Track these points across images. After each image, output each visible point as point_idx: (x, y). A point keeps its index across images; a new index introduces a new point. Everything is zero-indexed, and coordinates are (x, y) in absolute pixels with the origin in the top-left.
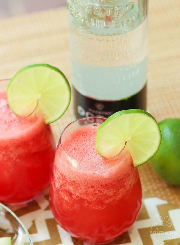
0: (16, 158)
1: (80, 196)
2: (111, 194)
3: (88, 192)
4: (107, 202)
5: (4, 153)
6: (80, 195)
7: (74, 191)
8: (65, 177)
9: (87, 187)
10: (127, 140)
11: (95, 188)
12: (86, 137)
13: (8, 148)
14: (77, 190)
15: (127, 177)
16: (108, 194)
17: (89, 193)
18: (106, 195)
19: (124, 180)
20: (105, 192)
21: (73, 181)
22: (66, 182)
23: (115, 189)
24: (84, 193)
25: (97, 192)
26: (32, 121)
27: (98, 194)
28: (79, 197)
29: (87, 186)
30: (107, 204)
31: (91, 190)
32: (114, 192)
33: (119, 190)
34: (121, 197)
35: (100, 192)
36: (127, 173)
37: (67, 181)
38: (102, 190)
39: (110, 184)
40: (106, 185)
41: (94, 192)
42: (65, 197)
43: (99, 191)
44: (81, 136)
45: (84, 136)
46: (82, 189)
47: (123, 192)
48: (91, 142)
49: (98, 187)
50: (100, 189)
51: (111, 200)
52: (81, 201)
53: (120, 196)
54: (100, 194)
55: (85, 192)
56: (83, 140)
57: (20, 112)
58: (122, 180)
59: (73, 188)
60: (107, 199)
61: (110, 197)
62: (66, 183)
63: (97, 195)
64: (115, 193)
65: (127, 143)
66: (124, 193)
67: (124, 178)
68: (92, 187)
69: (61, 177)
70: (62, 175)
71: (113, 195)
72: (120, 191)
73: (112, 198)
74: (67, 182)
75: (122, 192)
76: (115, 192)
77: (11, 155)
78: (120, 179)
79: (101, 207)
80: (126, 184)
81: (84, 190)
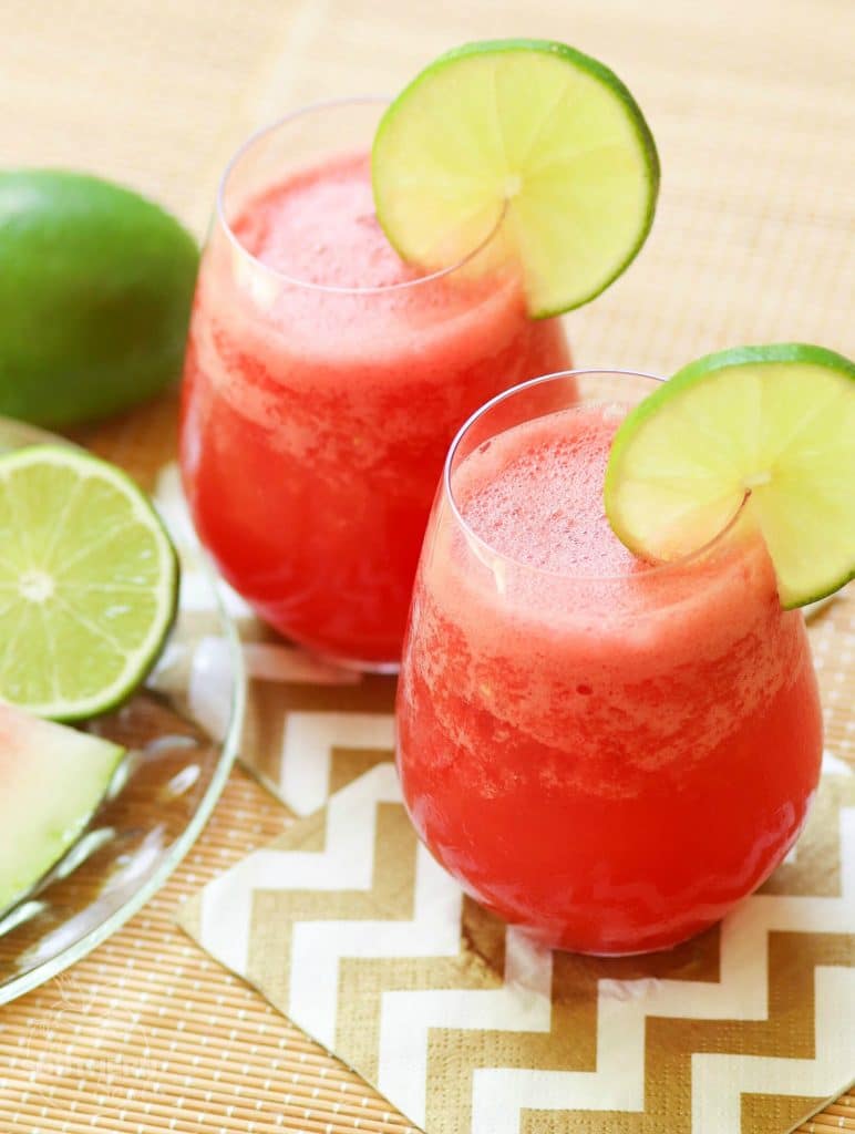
0: (380, 462)
1: (527, 730)
2: (670, 727)
3: (563, 716)
4: (649, 763)
6: (528, 725)
7: (497, 704)
8: (462, 639)
9: (557, 690)
10: (751, 483)
11: (595, 694)
12: (572, 462)
14: (515, 699)
15: (749, 653)
16: (656, 725)
17: (569, 718)
18: (644, 729)
19: (734, 666)
20: (641, 714)
21: (497, 660)
22: (463, 659)
23: (690, 706)
24: (546, 717)
25: (604, 713)
27: (608, 722)
28: (523, 735)
29: (559, 685)
30: (647, 775)
31: (578, 703)
32: (686, 721)
33: (707, 709)
34: (713, 745)
35: (617, 715)
36: (749, 635)
37: (469, 655)
38: (627, 706)
39: (668, 679)
40: (648, 682)
41: (589, 713)
42: (457, 735)
43: (612, 709)
44: (549, 454)
45: (563, 459)
46: (538, 699)
47: (727, 722)
48: (592, 484)
49: (611, 693)
50: (616, 701)
51: (668, 755)
52: (529, 754)
53: (710, 740)
54: (616, 725)
55: (549, 713)
56: (556, 475)
58: (721, 666)
59: (497, 694)
60: (651, 752)
61: (666, 742)
62: (465, 668)
63: (607, 728)
64: (687, 725)
65: (750, 498)
66: (732, 725)
67: (731, 656)
68: (584, 690)
69: (445, 638)
70: (448, 627)
71: (679, 734)
72: (711, 719)
73: (675, 747)
74: (468, 662)
75: (720, 721)
76: (688, 717)
78: (713, 658)
79: (619, 788)
80: (742, 685)
81: (546, 706)
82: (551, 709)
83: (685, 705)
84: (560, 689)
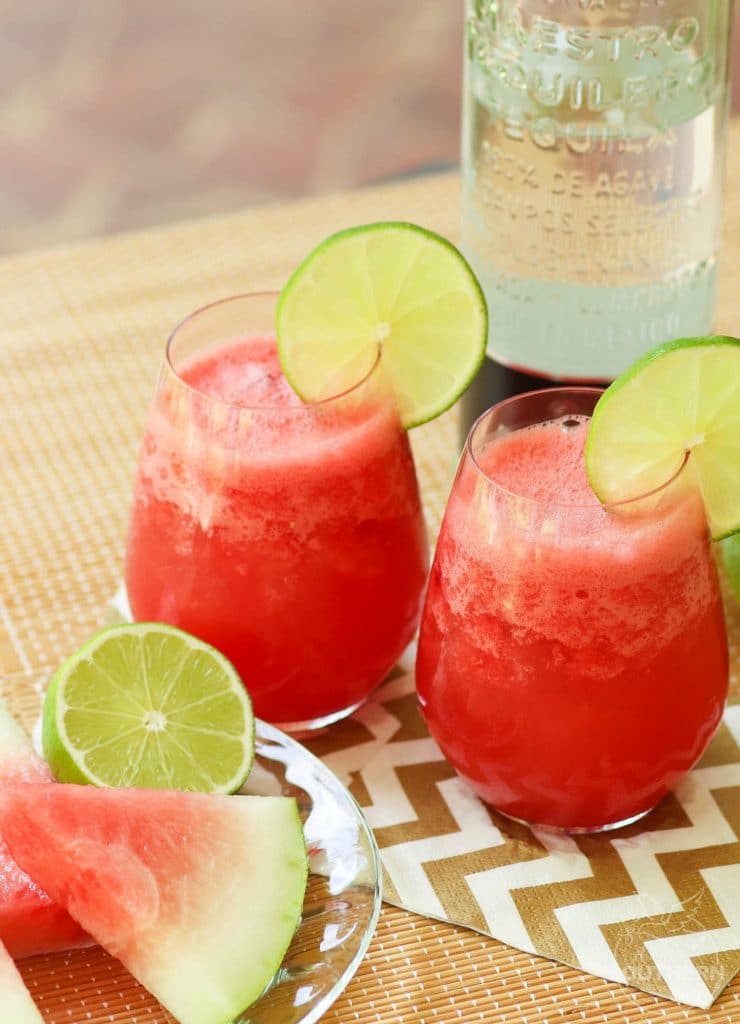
0: (310, 536)
1: (538, 630)
2: (641, 622)
3: (566, 616)
4: (627, 651)
5: (269, 516)
6: (542, 625)
7: (517, 614)
9: (563, 596)
10: (690, 446)
11: (590, 597)
12: (544, 459)
13: (286, 498)
14: (530, 607)
15: (692, 571)
16: (631, 621)
17: (570, 617)
18: (623, 624)
19: (683, 579)
20: (622, 613)
22: (489, 584)
23: (655, 607)
24: (553, 617)
25: (596, 613)
26: (355, 417)
27: (598, 619)
28: (536, 634)
29: (564, 592)
30: (628, 661)
31: (576, 606)
32: (652, 618)
33: (665, 610)
34: (670, 638)
35: (604, 613)
36: (692, 557)
37: (494, 580)
38: (611, 606)
39: (640, 585)
40: (627, 588)
41: (585, 613)
43: (601, 609)
45: (537, 458)
46: (547, 607)
47: (679, 622)
49: (601, 596)
50: (603, 602)
51: (640, 644)
52: (541, 647)
53: (669, 634)
54: (606, 622)
55: (554, 614)
56: (534, 468)
57: (315, 390)
58: (674, 578)
59: (517, 606)
60: (629, 642)
61: (639, 634)
62: (490, 591)
63: (597, 625)
64: (652, 621)
65: (690, 455)
66: (682, 622)
67: (680, 572)
68: (582, 594)
69: (473, 573)
70: (476, 565)
71: (648, 629)
72: (668, 618)
73: (645, 638)
74: (493, 586)
75: (674, 622)
76: (653, 616)
77: (292, 525)
78: (670, 571)
79: (606, 671)
80: (687, 594)
81: (554, 608)
82: (557, 612)
83: (651, 607)
84: (564, 594)
